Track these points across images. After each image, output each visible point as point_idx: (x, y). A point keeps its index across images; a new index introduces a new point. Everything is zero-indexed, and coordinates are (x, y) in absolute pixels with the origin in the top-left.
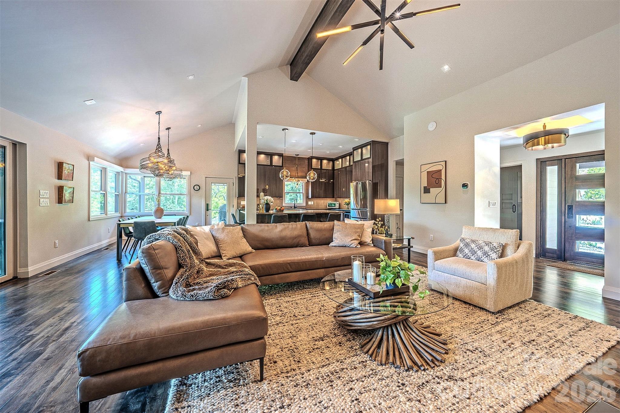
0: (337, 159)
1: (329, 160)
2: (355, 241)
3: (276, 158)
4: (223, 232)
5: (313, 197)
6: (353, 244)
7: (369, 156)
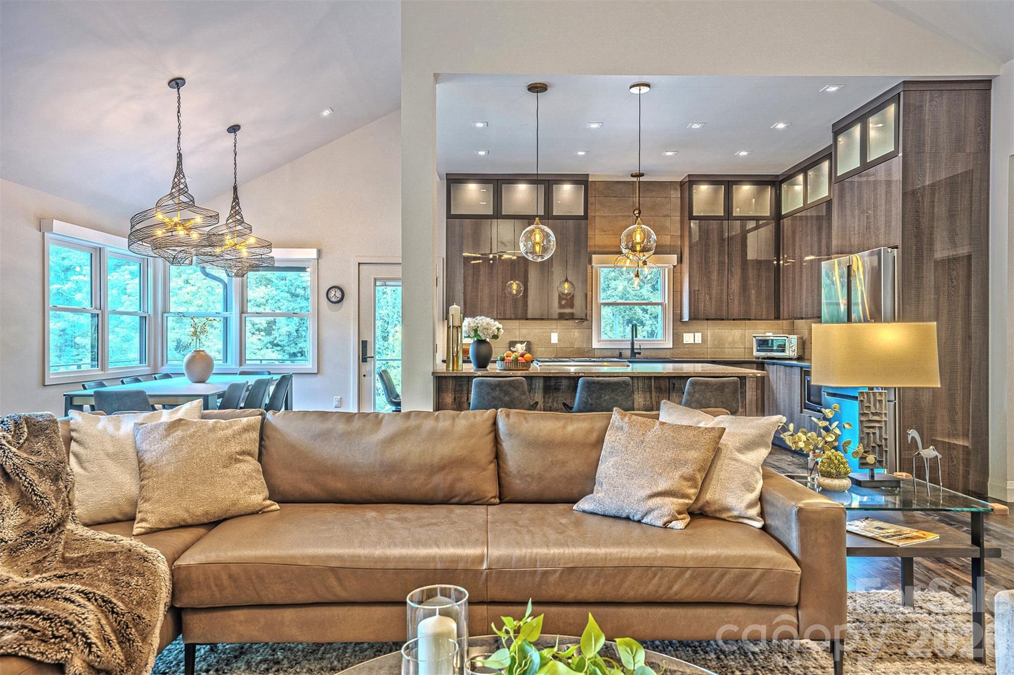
0: (789, 177)
1: (760, 182)
2: (668, 500)
3: (566, 191)
4: (168, 435)
5: (695, 319)
6: (656, 513)
7: (892, 149)
